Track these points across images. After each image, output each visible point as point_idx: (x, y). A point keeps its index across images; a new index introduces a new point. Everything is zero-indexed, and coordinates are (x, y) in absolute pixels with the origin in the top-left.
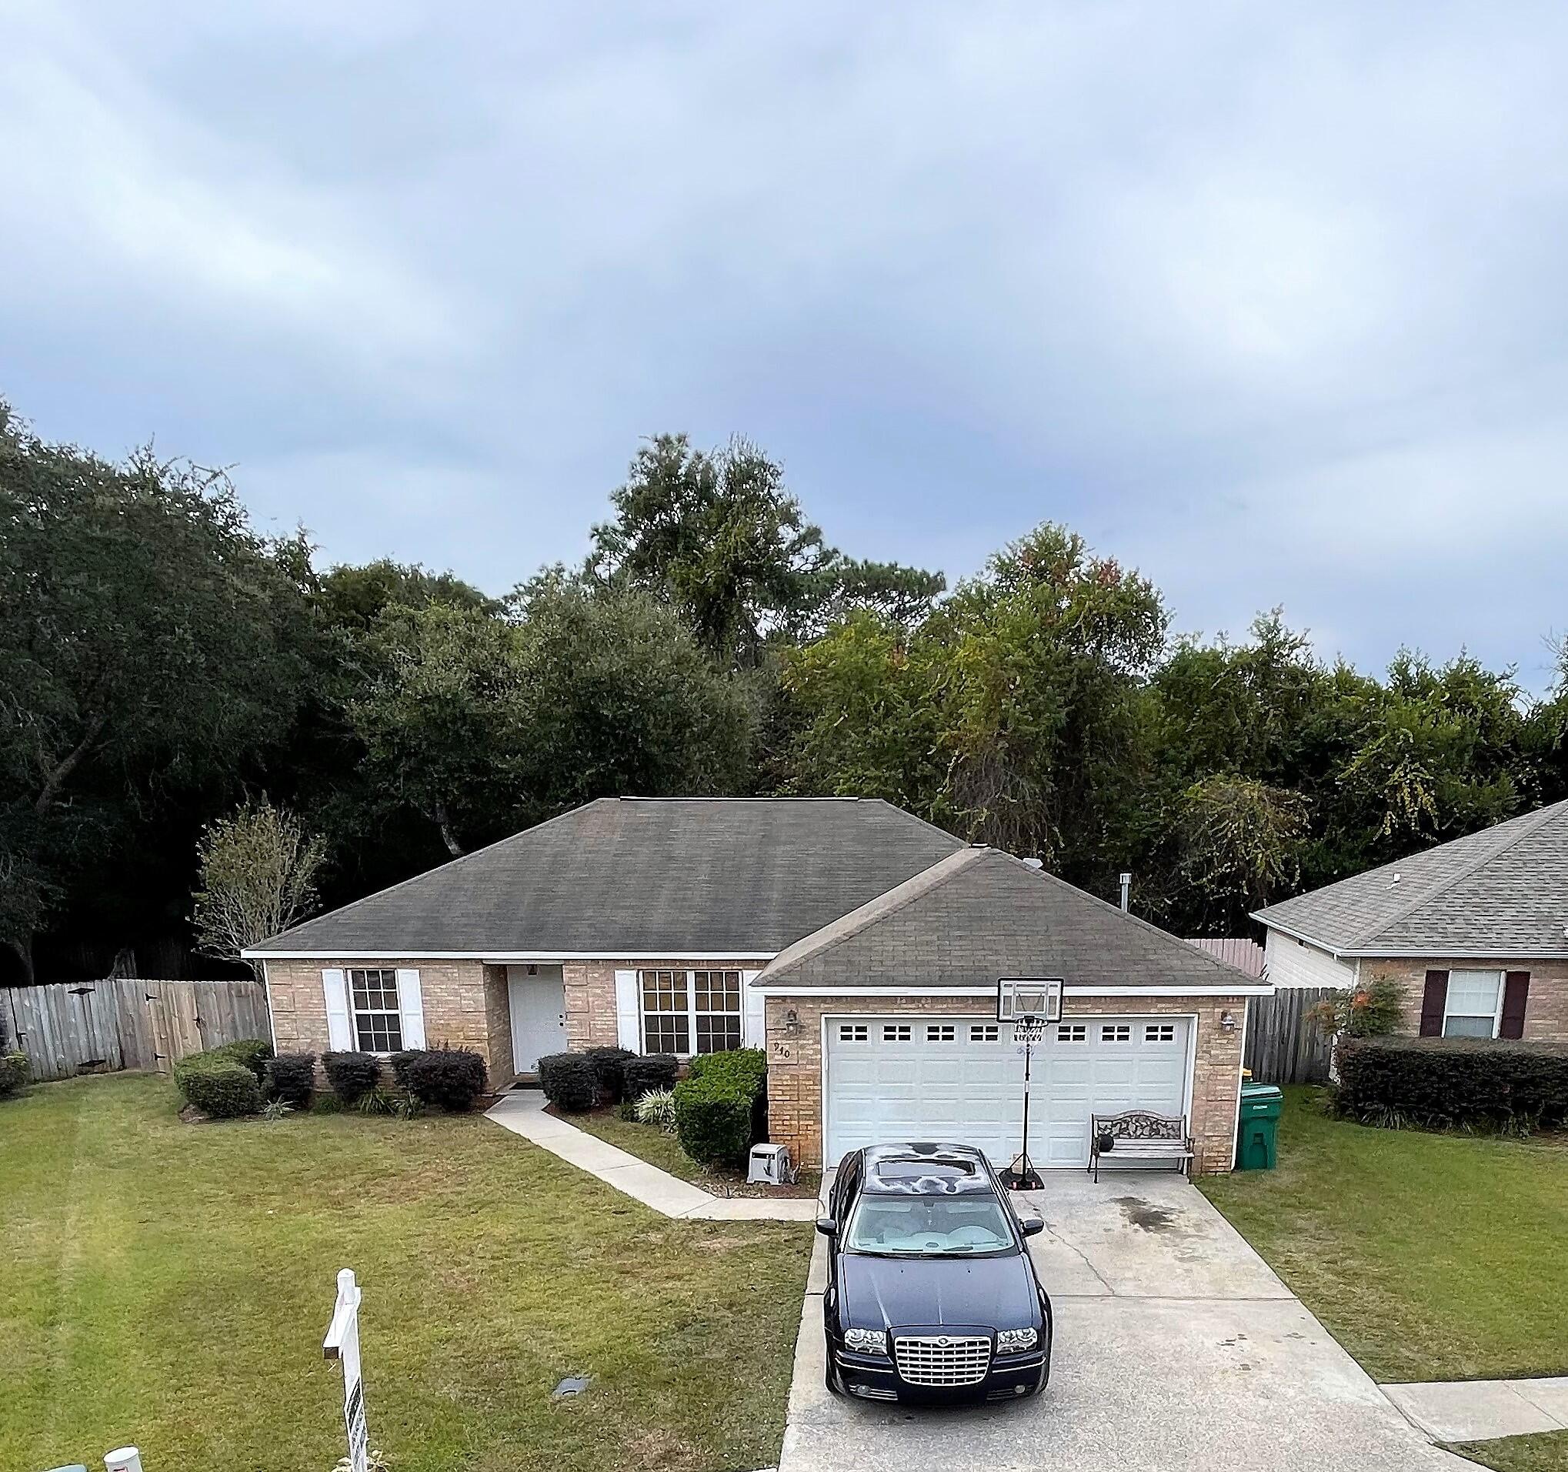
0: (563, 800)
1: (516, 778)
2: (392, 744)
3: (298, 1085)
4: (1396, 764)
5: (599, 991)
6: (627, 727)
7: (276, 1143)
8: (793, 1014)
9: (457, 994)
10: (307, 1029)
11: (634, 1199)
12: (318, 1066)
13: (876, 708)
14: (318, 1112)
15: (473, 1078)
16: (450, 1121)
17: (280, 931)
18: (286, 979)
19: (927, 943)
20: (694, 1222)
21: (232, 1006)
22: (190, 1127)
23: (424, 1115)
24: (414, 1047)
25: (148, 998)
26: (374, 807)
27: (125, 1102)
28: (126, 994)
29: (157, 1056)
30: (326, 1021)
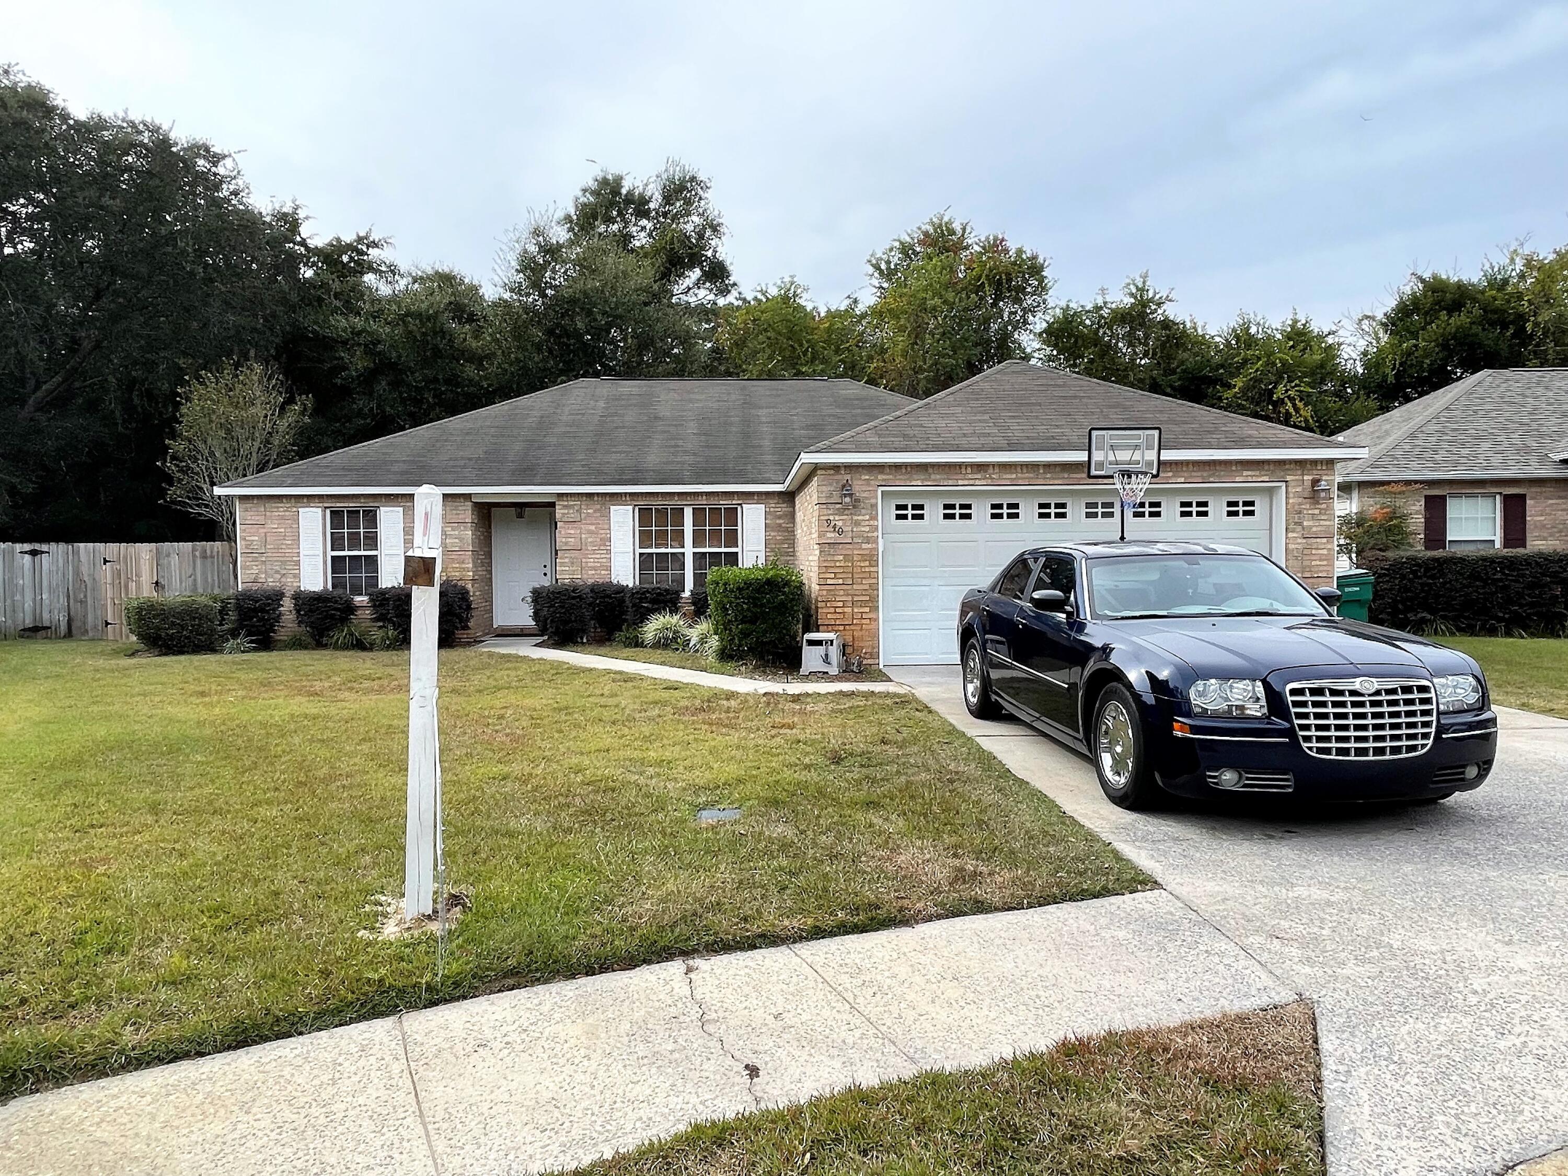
3: (263, 619)
4: (1276, 384)
5: (593, 528)
8: (847, 486)
10: (277, 572)
11: (679, 682)
12: (287, 605)
14: (282, 650)
18: (259, 519)
19: (981, 421)
21: (194, 567)
22: (136, 659)
25: (105, 561)
28: (82, 559)
29: (107, 624)
30: (298, 563)
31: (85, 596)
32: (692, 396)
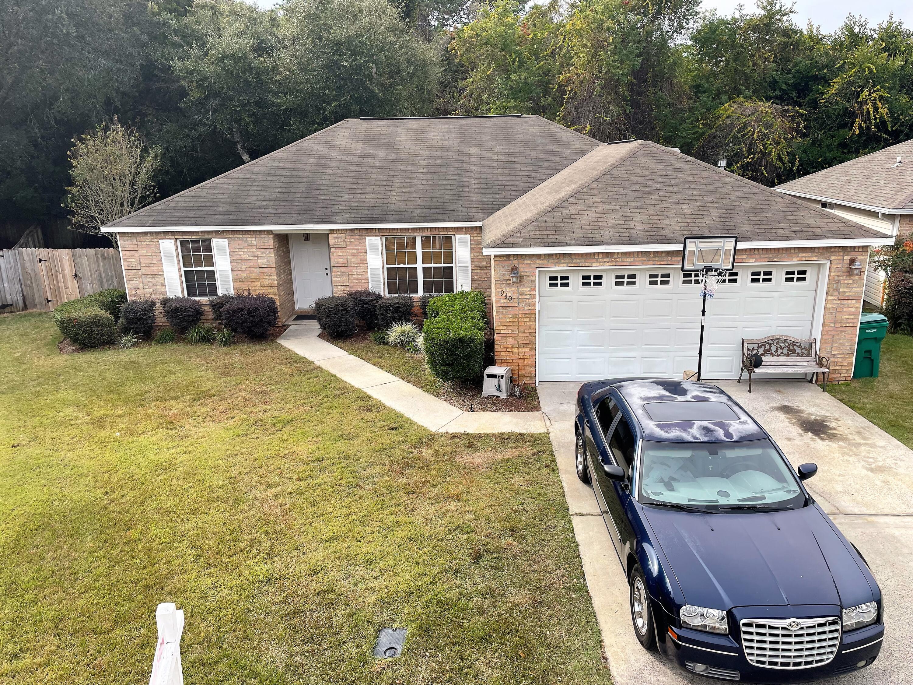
0: (318, 123)
1: (286, 109)
2: (204, 87)
3: (143, 323)
4: (863, 88)
5: (355, 251)
6: (359, 74)
7: (126, 369)
8: (514, 269)
9: (254, 255)
10: (150, 282)
11: (401, 416)
12: (158, 308)
13: (514, 62)
14: (158, 342)
15: (269, 315)
16: (254, 347)
17: (130, 212)
18: (132, 247)
19: (613, 211)
20: (455, 436)
21: (98, 266)
22: (65, 356)
23: (234, 343)
24: (226, 293)
25: (41, 261)
26: (193, 132)
27: (22, 335)
28: (25, 259)
29: (48, 301)
30: (163, 276)
31: (31, 283)
32: (425, 135)
